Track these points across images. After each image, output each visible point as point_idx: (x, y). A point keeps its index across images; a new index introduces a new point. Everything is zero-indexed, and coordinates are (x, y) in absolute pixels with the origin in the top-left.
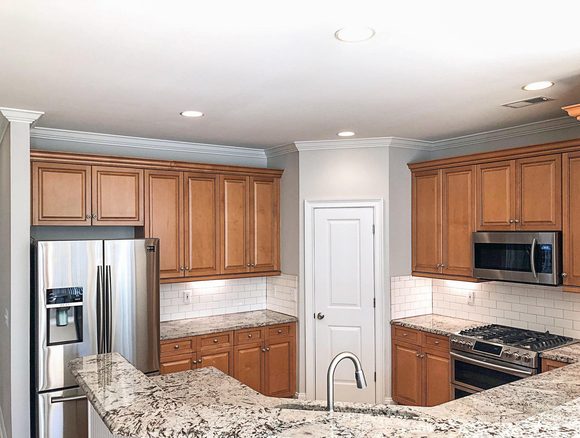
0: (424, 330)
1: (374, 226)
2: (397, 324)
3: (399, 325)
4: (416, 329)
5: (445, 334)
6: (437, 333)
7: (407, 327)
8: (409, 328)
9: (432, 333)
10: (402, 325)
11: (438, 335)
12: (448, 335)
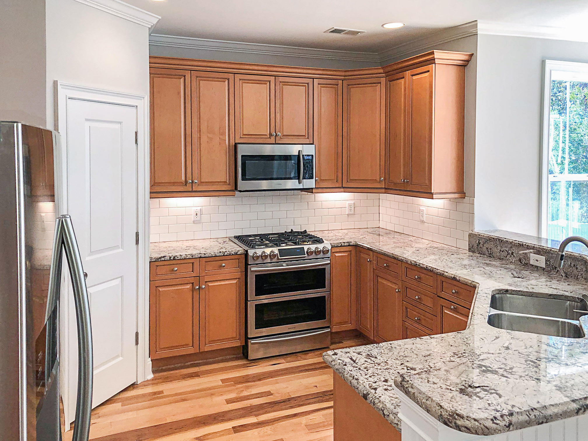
0: (206, 256)
1: (136, 133)
2: (163, 259)
3: (166, 259)
4: (194, 257)
5: (234, 253)
6: (224, 254)
7: (180, 259)
8: (182, 259)
9: (217, 256)
10: (172, 259)
11: (226, 256)
12: (238, 253)
